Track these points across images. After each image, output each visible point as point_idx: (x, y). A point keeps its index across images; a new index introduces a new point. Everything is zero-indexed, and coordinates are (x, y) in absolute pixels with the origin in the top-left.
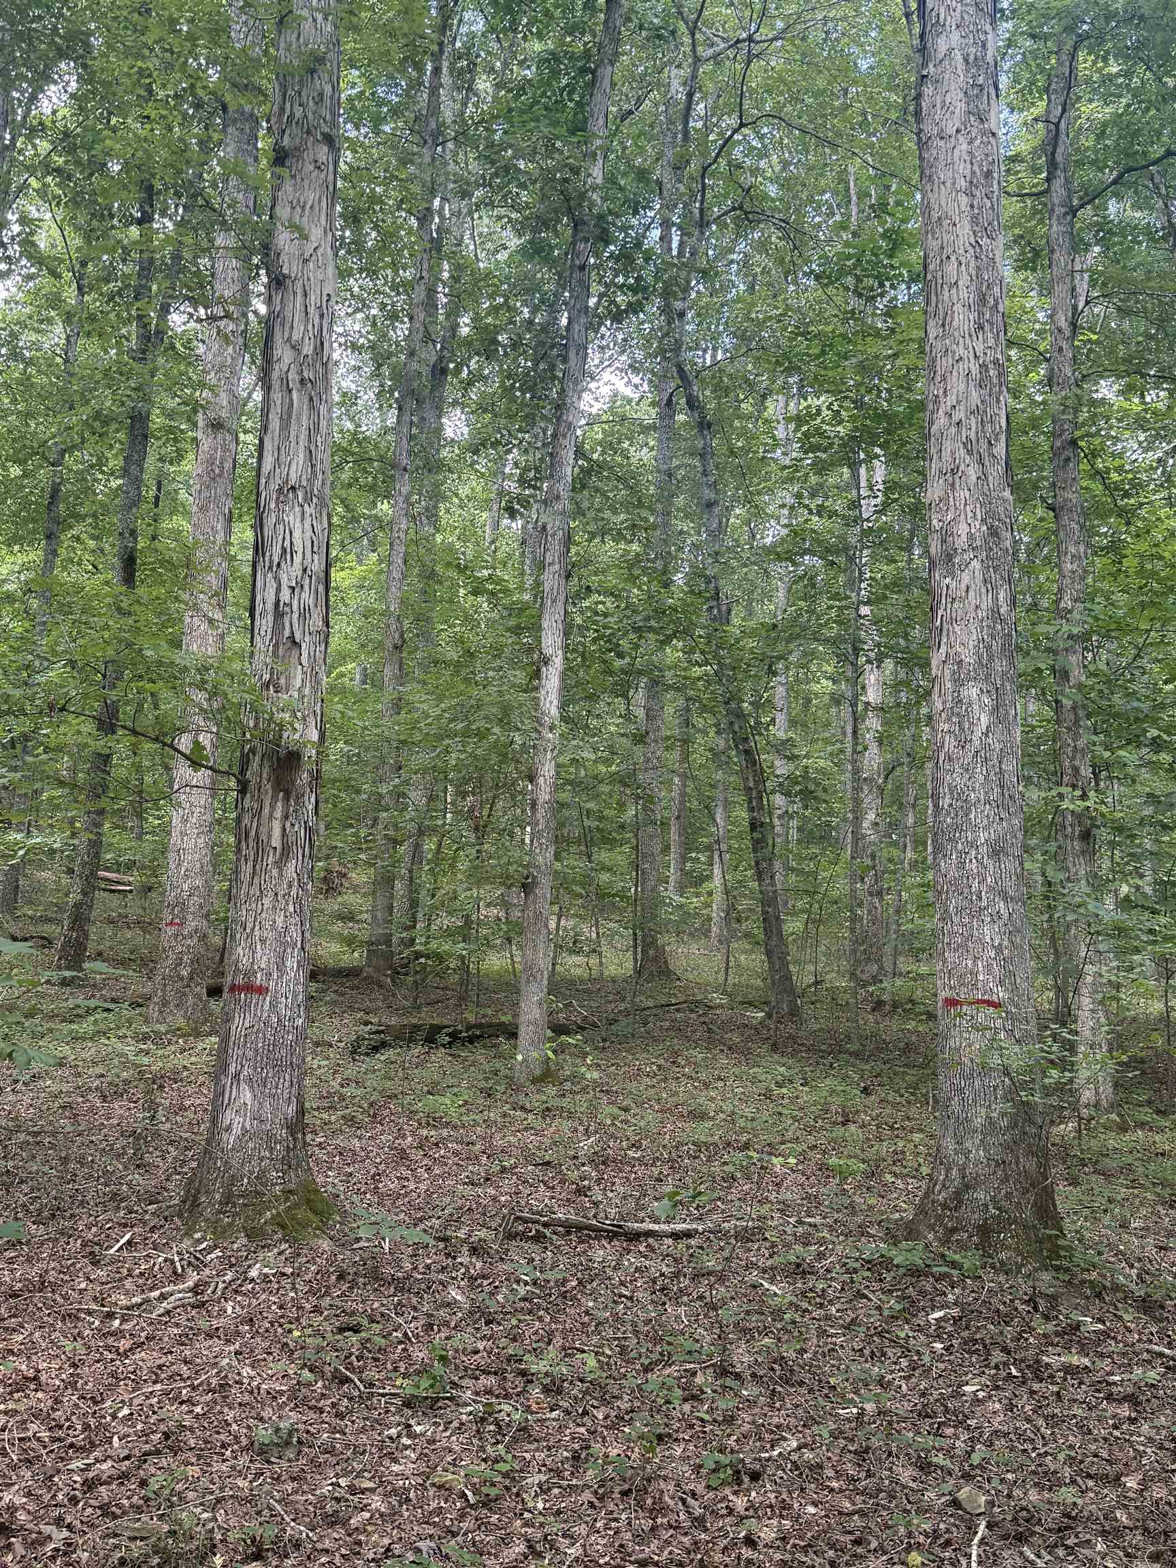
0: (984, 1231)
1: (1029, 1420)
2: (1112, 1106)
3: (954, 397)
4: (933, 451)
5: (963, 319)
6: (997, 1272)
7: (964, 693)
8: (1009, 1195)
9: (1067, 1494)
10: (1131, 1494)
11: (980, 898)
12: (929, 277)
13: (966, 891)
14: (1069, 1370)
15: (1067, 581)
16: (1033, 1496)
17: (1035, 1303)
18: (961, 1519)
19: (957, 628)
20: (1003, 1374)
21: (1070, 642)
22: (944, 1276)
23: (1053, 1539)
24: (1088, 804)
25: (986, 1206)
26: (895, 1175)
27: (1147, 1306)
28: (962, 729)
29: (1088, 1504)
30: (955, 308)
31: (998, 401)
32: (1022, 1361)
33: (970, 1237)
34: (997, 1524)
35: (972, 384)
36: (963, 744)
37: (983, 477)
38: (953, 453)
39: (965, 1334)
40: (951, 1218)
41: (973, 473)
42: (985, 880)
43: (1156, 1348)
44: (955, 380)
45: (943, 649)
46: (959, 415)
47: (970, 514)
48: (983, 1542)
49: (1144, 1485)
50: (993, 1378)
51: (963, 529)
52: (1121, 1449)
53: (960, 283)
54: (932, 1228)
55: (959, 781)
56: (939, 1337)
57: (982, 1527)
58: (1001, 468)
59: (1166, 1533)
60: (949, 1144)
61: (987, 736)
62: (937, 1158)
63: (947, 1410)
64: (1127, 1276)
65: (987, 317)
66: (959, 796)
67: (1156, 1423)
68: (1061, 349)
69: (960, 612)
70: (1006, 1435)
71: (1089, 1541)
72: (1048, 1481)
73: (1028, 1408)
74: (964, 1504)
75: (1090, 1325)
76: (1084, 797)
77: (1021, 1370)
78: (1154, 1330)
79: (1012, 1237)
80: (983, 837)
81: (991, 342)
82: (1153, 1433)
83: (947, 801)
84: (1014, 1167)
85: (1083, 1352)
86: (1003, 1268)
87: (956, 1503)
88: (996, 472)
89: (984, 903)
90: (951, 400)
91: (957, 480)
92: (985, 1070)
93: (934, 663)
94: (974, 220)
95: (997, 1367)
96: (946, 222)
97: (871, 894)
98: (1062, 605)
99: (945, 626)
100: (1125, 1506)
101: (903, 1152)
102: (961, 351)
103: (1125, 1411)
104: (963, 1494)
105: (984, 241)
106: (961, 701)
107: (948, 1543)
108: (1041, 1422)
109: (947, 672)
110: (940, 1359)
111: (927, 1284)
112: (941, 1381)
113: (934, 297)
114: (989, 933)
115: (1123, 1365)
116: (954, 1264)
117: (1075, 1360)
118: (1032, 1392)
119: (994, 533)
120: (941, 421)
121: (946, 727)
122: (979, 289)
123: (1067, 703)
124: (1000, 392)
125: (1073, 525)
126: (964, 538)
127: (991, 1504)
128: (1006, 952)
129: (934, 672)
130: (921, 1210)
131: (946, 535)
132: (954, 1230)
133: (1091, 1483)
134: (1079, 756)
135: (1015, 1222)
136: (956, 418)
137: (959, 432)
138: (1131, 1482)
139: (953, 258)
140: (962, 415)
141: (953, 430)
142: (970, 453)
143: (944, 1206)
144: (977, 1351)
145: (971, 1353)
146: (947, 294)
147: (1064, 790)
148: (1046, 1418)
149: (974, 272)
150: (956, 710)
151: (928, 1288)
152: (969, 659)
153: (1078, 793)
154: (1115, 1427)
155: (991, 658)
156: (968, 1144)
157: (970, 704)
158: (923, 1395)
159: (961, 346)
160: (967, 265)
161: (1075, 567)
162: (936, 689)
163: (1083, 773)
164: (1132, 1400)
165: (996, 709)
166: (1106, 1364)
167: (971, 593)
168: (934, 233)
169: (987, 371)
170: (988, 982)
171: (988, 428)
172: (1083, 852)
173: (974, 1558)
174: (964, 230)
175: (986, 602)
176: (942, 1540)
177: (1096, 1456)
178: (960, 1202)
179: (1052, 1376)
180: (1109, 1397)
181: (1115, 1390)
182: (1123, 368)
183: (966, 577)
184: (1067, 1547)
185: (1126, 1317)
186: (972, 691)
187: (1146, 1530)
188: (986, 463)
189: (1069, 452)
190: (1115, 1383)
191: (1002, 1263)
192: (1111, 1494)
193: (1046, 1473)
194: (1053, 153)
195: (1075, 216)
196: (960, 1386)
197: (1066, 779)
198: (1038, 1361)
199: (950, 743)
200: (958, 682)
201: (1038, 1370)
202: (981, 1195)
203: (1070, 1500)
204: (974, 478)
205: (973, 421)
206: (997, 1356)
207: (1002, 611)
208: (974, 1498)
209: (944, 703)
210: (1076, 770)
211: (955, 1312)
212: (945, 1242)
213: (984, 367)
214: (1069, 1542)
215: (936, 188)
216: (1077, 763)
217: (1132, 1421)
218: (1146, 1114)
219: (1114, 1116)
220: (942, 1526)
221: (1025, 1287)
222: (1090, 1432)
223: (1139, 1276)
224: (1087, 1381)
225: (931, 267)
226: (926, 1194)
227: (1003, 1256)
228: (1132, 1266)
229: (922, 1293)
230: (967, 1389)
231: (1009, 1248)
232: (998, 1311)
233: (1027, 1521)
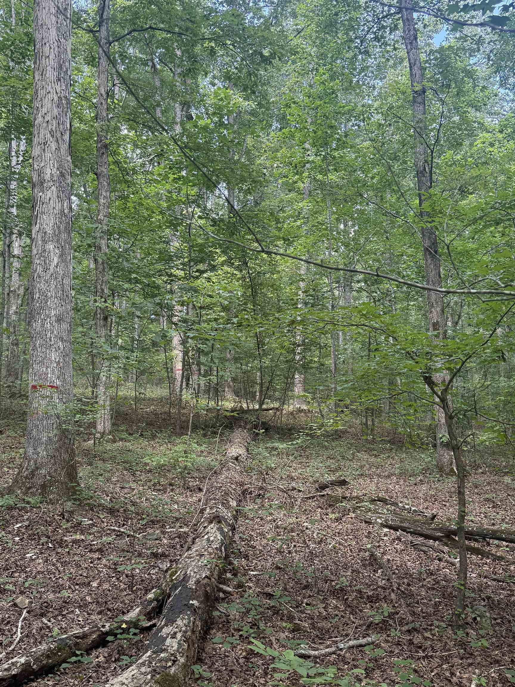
0: (44, 487)
1: (54, 565)
2: (110, 433)
3: (46, 109)
4: (36, 133)
5: (51, 75)
6: (48, 505)
7: (47, 247)
8: (56, 470)
9: (65, 594)
10: (94, 589)
11: (51, 341)
12: (36, 51)
13: (44, 337)
14: (75, 542)
15: (102, 207)
16: (51, 596)
17: (64, 515)
18: (16, 611)
19: (44, 217)
20: (45, 547)
21: (102, 234)
22: (23, 508)
23: (56, 613)
24: (107, 305)
25: (45, 476)
26: (9, 468)
27: (112, 511)
28: (45, 263)
29: (74, 596)
30: (48, 68)
31: (66, 115)
32: (54, 540)
33: (37, 490)
34: (32, 611)
35: (54, 105)
36: (46, 270)
37: (58, 149)
38: (44, 135)
39: (30, 532)
40: (29, 483)
41: (53, 146)
42: (53, 332)
43: (112, 528)
44: (46, 101)
45: (38, 226)
46: (48, 118)
47: (52, 165)
48: (25, 619)
49: (100, 585)
50: (40, 549)
51: (48, 171)
52: (93, 571)
53: (50, 57)
54: (20, 488)
55: (42, 286)
56: (18, 535)
57: (24, 613)
58: (66, 146)
59: (106, 603)
60: (31, 451)
61: (57, 267)
62: (25, 457)
63: (17, 566)
64: (105, 500)
65: (62, 75)
66: (43, 294)
67: (109, 558)
68: (102, 104)
69: (46, 209)
70: (42, 572)
71: (72, 611)
72: (58, 588)
73: (54, 560)
74: (19, 605)
75: (86, 522)
76: (105, 302)
77: (54, 545)
78: (113, 521)
79: (56, 488)
80: (53, 313)
81: (64, 88)
82: (107, 563)
83: (37, 295)
84: (59, 458)
85: (82, 533)
86: (52, 502)
87: (15, 605)
88: (64, 147)
89: (52, 343)
90: (44, 110)
91: (46, 148)
92: (48, 416)
93: (34, 232)
94: (58, 29)
95: (43, 544)
96: (45, 27)
97: (13, 344)
98: (99, 217)
99: (39, 215)
100: (91, 594)
101: (15, 458)
102: (49, 88)
103: (96, 555)
104: (18, 601)
105: (62, 40)
106: (45, 250)
107: (9, 622)
108: (59, 565)
109: (39, 236)
110: (17, 544)
111: (15, 513)
112: (16, 554)
113: (38, 61)
114: (54, 356)
115: (99, 537)
116: (28, 503)
117: (78, 537)
118: (57, 553)
119: (62, 175)
120: (39, 119)
121: (38, 262)
122: (59, 62)
123: (100, 260)
124: (67, 112)
125: (105, 183)
126: (49, 175)
127: (31, 603)
128: (61, 364)
129: (33, 236)
130: (16, 481)
131: (40, 173)
132: (30, 488)
133: (77, 587)
134: (104, 284)
135: (58, 481)
136: (46, 120)
137: (47, 126)
138: (95, 584)
139: (47, 45)
140: (49, 118)
141: (45, 125)
142: (53, 136)
143: (26, 478)
144: (34, 539)
145: (32, 540)
146: (44, 61)
147: (97, 298)
148: (62, 563)
149: (57, 54)
150: (43, 254)
151: (16, 514)
152: (49, 231)
153: (103, 300)
154: (91, 562)
155: (60, 233)
156: (39, 450)
157: (49, 252)
158: (7, 560)
159: (50, 87)
160: (54, 49)
161: (105, 201)
162: (34, 243)
163: (106, 292)
164: (100, 550)
165: (61, 256)
166: (91, 537)
167: (51, 201)
168: (39, 31)
169: (61, 100)
170: (53, 378)
171: (61, 126)
172: (104, 326)
173: (19, 627)
174: (53, 33)
175: (58, 206)
176: (6, 622)
177: (81, 575)
178: (33, 475)
179: (67, 545)
180: (91, 551)
181: (93, 547)
182: (127, 117)
183: (49, 194)
184: (63, 615)
185: (102, 517)
186: (50, 246)
187: (98, 602)
188: (60, 143)
189: (104, 150)
190: (94, 545)
191: (51, 500)
192: (85, 590)
193: (58, 586)
194: (102, 14)
195: (110, 45)
196: (25, 555)
197: (98, 294)
198: (62, 540)
199: (40, 269)
200: (45, 242)
201: (61, 543)
202: (43, 471)
203: (67, 595)
204: (54, 149)
205: (54, 122)
206: (44, 539)
207: (66, 211)
208: (23, 601)
209: (38, 250)
210: (103, 290)
211: (27, 523)
212: (25, 494)
213: (60, 98)
214: (64, 613)
215: (41, 9)
216: (103, 287)
217: (99, 559)
218: (125, 435)
219: (110, 437)
220: (7, 616)
221: (59, 509)
222: (80, 566)
223: (110, 500)
224: (82, 545)
225: (37, 46)
226: (18, 474)
227: (51, 497)
228: (108, 496)
229: (12, 517)
230: (28, 555)
231: (54, 493)
232: (46, 521)
233: (46, 607)
